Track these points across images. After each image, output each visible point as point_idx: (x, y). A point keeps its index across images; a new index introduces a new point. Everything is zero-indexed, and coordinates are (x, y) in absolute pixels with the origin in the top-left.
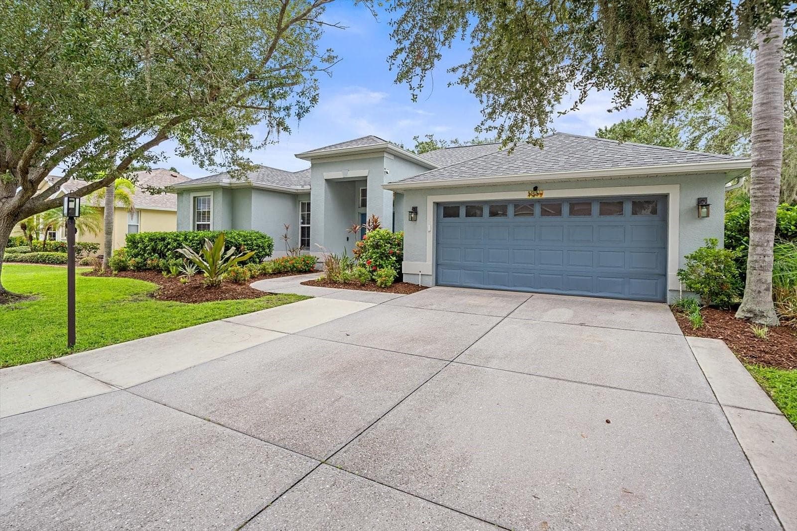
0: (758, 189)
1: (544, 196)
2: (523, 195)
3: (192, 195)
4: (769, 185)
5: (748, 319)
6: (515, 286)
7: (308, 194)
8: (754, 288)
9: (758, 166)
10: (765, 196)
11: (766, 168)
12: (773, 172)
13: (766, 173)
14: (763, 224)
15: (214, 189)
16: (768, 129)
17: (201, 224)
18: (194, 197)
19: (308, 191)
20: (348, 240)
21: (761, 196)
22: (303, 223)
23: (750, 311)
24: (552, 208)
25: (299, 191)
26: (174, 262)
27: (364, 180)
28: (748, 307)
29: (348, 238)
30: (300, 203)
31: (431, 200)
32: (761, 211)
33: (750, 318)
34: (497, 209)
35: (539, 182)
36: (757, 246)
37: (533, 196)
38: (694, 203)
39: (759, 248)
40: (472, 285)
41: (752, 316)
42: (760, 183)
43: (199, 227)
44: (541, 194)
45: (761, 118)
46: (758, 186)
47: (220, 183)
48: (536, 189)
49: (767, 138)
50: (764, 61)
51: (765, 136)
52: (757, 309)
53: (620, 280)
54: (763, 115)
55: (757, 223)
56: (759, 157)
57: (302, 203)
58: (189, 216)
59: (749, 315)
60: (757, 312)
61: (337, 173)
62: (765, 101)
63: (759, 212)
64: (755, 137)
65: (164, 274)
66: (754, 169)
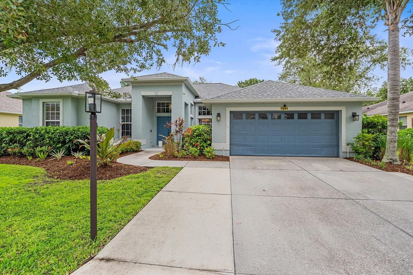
0: (393, 109)
1: (288, 110)
2: (279, 109)
3: (41, 101)
4: (397, 108)
5: (390, 163)
6: (272, 154)
7: (130, 104)
8: (392, 150)
9: (393, 100)
10: (396, 112)
11: (396, 101)
12: (398, 103)
13: (396, 103)
14: (395, 123)
15: (64, 97)
16: (397, 85)
17: (50, 122)
18: (43, 103)
19: (130, 102)
20: (151, 131)
21: (394, 112)
22: (123, 122)
23: (391, 159)
24: (290, 115)
25: (122, 102)
26: (40, 149)
27: (169, 98)
28: (390, 157)
29: (151, 130)
30: (121, 109)
31: (228, 110)
32: (395, 118)
33: (391, 162)
34: (263, 116)
35: (287, 103)
36: (393, 132)
37: (283, 109)
38: (351, 115)
39: (393, 133)
40: (251, 154)
41: (392, 161)
42: (394, 107)
43: (48, 124)
44: (287, 109)
45: (394, 80)
46: (393, 108)
47: (73, 94)
48: (285, 106)
49: (396, 89)
50: (394, 57)
51: (396, 88)
52: (394, 158)
53: (320, 148)
54: (395, 79)
55: (392, 123)
56: (393, 96)
57: (122, 109)
58: (39, 116)
59: (391, 161)
60: (394, 159)
61: (151, 93)
62: (395, 74)
63: (393, 119)
64: (391, 88)
65: (30, 158)
66: (390, 101)
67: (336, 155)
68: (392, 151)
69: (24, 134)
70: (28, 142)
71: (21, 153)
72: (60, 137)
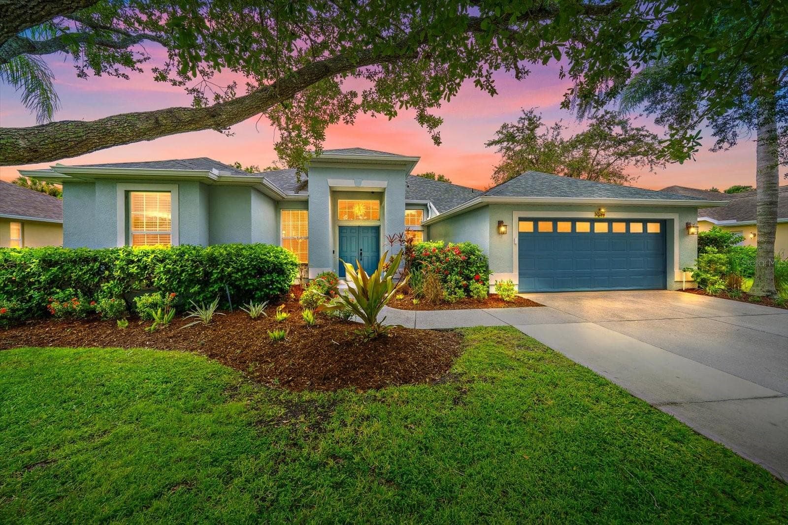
0: (770, 218)
3: (122, 188)
18: (126, 192)
19: (306, 198)
22: (285, 235)
23: (769, 291)
25: (289, 197)
30: (282, 211)
31: (517, 215)
35: (603, 205)
37: (599, 216)
38: (684, 226)
43: (137, 239)
44: (604, 215)
48: (600, 210)
51: (775, 187)
58: (115, 223)
59: (768, 294)
61: (346, 182)
64: (767, 188)
65: (122, 324)
66: (765, 206)
67: (661, 286)
68: (769, 279)
69: (91, 265)
70: (106, 284)
71: (92, 312)
72: (197, 271)
